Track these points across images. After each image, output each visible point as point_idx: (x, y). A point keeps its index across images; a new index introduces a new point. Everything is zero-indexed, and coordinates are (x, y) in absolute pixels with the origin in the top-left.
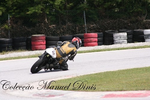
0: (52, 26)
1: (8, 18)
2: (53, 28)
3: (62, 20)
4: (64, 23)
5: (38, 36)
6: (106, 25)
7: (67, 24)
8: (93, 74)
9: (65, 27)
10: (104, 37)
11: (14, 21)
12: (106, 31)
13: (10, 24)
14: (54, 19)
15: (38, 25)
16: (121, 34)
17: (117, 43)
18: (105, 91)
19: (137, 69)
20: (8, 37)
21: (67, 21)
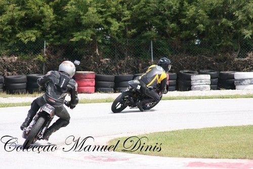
0: (105, 60)
1: (44, 45)
2: (105, 63)
3: (120, 52)
4: (122, 57)
5: (85, 73)
6: (182, 63)
7: (126, 59)
8: (167, 132)
9: (122, 62)
10: (177, 79)
11: (51, 50)
12: (180, 71)
13: (45, 55)
14: (108, 50)
15: (85, 58)
16: (202, 76)
17: (195, 89)
18: (188, 157)
19: (231, 127)
20: (43, 73)
21: (126, 54)
